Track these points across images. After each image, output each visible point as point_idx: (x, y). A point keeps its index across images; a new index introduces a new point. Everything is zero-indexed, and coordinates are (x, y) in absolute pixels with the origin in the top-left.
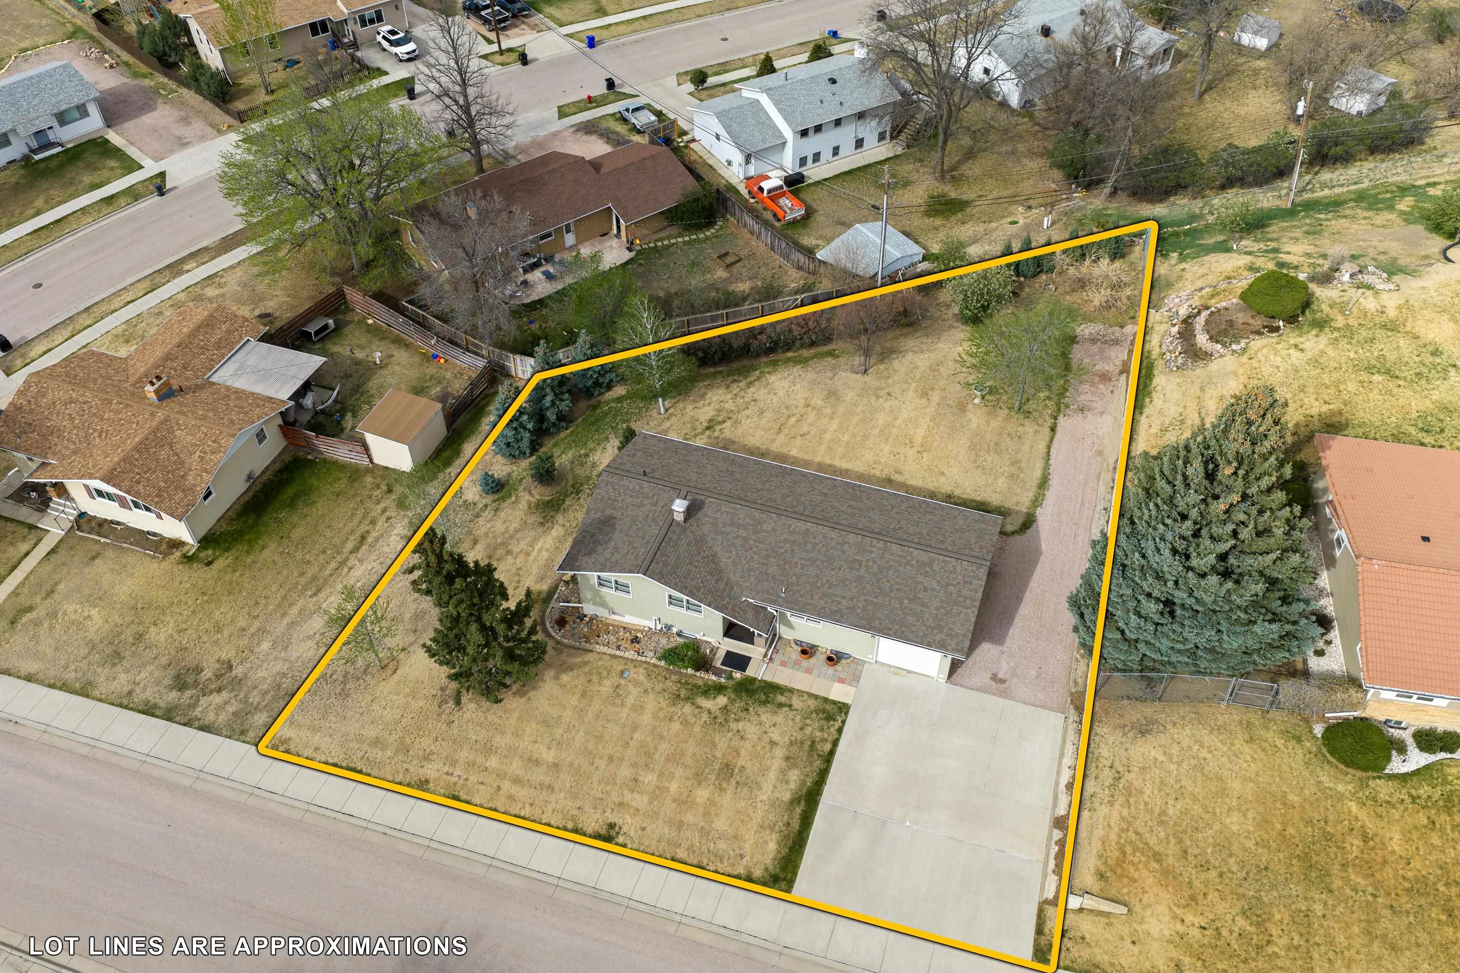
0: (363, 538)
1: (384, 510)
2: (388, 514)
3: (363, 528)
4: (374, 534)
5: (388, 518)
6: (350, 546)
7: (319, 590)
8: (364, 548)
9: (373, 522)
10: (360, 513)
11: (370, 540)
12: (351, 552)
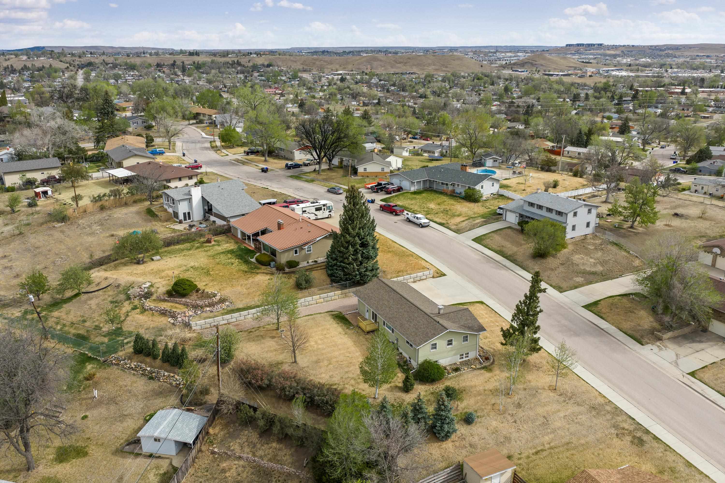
0: (537, 453)
1: (519, 459)
2: (519, 456)
3: (534, 457)
4: (531, 452)
5: (520, 454)
6: (545, 453)
7: (568, 443)
8: (539, 449)
9: (528, 457)
10: (531, 465)
11: (534, 451)
12: (546, 450)
